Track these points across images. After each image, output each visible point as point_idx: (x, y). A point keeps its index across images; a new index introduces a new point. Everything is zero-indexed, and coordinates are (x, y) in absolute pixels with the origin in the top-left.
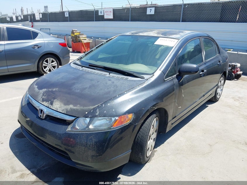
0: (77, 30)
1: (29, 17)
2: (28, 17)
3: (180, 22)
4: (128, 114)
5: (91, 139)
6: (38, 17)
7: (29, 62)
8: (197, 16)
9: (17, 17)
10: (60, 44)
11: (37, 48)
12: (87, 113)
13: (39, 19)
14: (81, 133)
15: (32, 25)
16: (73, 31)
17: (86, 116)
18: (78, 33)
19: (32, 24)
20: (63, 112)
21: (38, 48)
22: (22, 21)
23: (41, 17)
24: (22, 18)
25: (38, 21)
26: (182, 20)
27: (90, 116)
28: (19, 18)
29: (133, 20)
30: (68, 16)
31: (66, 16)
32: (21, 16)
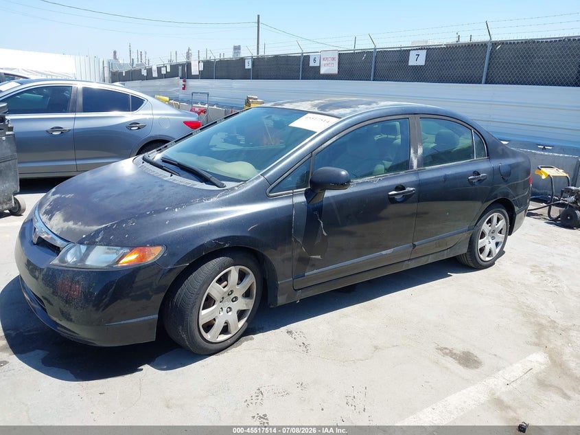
0: (256, 97)
1: (180, 68)
2: (178, 69)
3: (480, 83)
4: (151, 246)
5: (78, 281)
6: (195, 70)
7: (115, 155)
8: (521, 69)
9: (159, 69)
10: (186, 123)
11: (137, 128)
12: (84, 236)
13: (198, 73)
14: (66, 269)
15: (184, 85)
16: (248, 99)
17: (81, 243)
18: (258, 103)
19: (184, 83)
20: (56, 233)
21: (139, 128)
22: (167, 76)
23: (201, 69)
24: (169, 70)
25: (195, 77)
26: (486, 79)
27: (85, 242)
28: (164, 72)
29: (379, 77)
30: (250, 67)
31: (247, 67)
32: (166, 67)
